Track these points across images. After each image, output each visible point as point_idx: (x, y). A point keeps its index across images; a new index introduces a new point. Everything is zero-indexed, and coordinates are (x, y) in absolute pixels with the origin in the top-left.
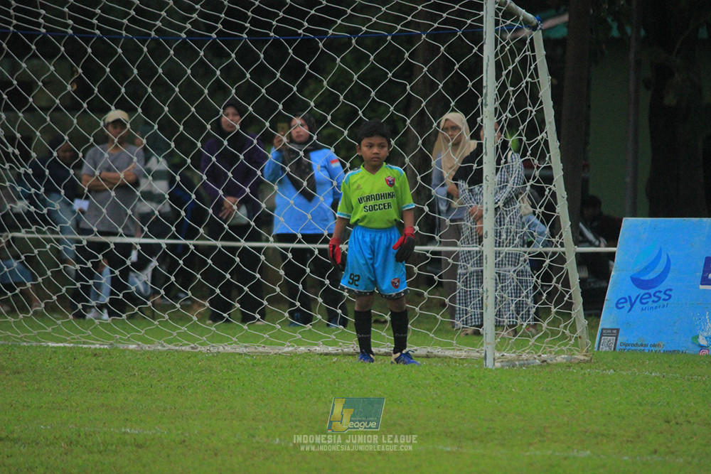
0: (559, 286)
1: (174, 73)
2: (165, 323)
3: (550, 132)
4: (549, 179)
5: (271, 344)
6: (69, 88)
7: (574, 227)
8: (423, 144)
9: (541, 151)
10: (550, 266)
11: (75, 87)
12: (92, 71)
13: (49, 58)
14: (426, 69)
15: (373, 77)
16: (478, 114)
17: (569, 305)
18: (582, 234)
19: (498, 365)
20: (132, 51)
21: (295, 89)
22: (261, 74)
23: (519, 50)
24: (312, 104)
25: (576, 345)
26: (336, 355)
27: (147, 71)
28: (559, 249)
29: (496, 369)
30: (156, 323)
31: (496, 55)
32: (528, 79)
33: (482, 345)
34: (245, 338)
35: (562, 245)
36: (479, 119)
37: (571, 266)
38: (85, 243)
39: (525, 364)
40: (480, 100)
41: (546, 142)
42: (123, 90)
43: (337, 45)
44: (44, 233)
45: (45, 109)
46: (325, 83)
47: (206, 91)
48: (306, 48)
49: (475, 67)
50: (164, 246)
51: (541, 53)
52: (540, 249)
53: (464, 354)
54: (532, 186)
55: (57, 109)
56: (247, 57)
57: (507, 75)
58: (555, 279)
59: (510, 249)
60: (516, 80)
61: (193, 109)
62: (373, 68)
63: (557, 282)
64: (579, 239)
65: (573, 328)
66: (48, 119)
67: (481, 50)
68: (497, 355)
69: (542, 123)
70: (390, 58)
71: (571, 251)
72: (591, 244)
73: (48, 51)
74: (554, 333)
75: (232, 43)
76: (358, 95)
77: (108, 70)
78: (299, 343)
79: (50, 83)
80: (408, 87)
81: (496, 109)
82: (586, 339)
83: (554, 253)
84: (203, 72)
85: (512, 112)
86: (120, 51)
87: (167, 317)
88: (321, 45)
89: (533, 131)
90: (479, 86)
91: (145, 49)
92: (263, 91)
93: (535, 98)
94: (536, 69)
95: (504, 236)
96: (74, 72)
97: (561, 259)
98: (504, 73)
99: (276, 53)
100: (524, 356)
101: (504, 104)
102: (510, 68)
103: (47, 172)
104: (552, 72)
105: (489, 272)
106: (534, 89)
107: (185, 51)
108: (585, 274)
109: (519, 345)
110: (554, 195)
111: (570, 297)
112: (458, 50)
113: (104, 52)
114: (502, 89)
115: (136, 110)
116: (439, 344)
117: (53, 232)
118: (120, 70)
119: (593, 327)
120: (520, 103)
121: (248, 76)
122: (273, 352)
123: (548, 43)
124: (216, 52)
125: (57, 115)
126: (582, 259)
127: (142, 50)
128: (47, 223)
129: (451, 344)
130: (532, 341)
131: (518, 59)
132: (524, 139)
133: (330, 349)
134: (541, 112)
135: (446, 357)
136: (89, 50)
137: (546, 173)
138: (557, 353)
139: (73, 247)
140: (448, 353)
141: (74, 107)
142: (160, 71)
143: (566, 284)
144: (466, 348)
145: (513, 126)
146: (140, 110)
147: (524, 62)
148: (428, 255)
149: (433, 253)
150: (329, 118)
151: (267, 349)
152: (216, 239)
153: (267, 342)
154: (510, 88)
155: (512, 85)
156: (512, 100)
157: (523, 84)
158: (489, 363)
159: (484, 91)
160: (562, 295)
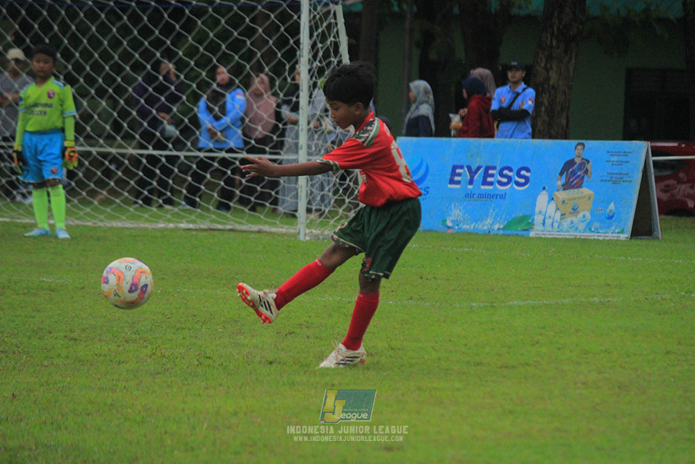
0: (351, 184)
1: (83, 29)
5: (150, 221)
12: (26, 27)
14: (261, 30)
15: (223, 35)
16: (297, 62)
19: (308, 238)
20: (54, 14)
21: (169, 42)
22: (145, 31)
23: (326, 19)
24: (181, 53)
26: (196, 230)
27: (64, 28)
29: (307, 241)
31: (310, 22)
32: (332, 39)
33: (297, 224)
34: (133, 217)
39: (327, 238)
40: (298, 53)
43: (198, 12)
46: (190, 38)
47: (106, 43)
51: (341, 20)
53: (284, 230)
57: (317, 36)
58: (348, 179)
60: (323, 39)
61: (97, 55)
62: (224, 29)
63: (350, 181)
67: (299, 18)
68: (308, 231)
75: (125, 8)
77: (37, 26)
78: (169, 221)
80: (248, 43)
81: (309, 60)
84: (104, 30)
85: (320, 62)
86: (45, 13)
88: (187, 11)
90: (298, 43)
91: (63, 12)
92: (147, 44)
93: (336, 51)
94: (337, 32)
96: (12, 27)
98: (316, 34)
100: (326, 233)
101: (315, 57)
102: (320, 31)
106: (336, 46)
107: (91, 14)
109: (322, 225)
112: (283, 17)
114: (314, 46)
116: (266, 223)
120: (326, 55)
121: (136, 32)
124: (113, 16)
127: (60, 13)
129: (275, 223)
130: (332, 222)
131: (325, 25)
133: (191, 226)
135: (271, 233)
136: (24, 12)
140: (273, 230)
142: (74, 27)
144: (286, 227)
145: (321, 72)
147: (329, 27)
150: (193, 63)
151: (147, 225)
152: (111, 147)
153: (147, 220)
154: (320, 45)
155: (321, 43)
156: (321, 54)
157: (329, 42)
158: (301, 237)
159: (301, 46)
160: (353, 191)
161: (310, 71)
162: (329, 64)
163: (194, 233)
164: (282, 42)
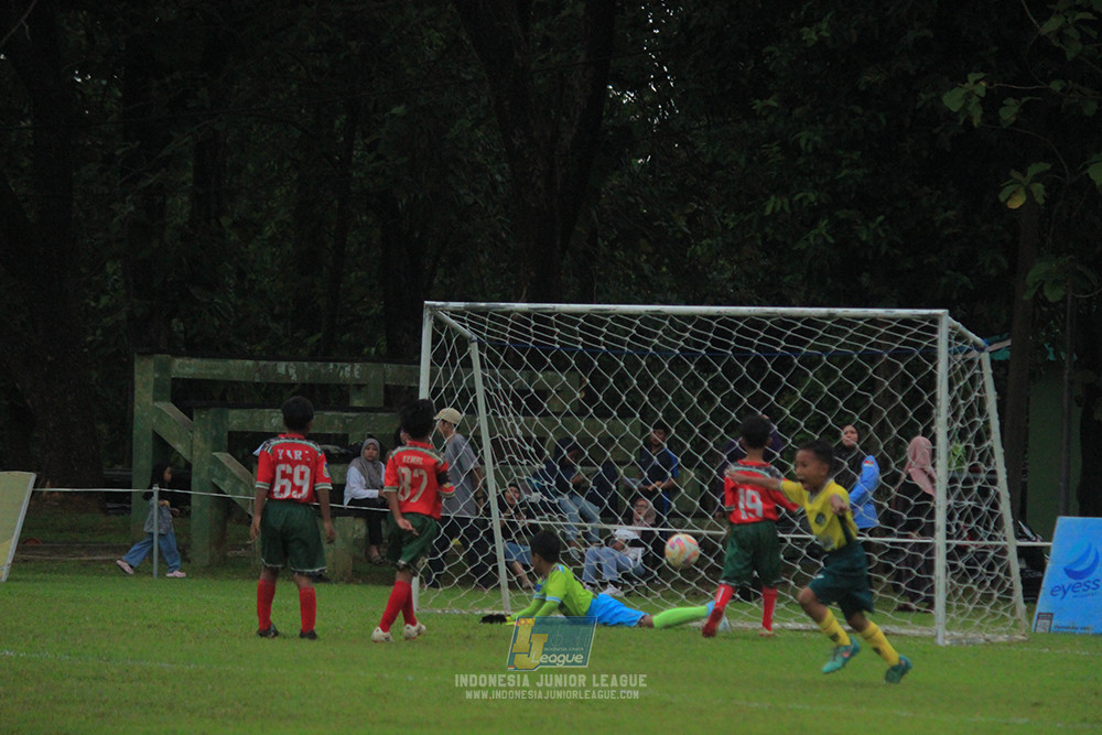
0: (1002, 575)
1: (668, 383)
2: (657, 600)
3: (995, 441)
4: (994, 482)
5: (750, 620)
6: (578, 395)
7: (1015, 524)
8: (884, 448)
9: (987, 457)
10: (994, 558)
11: (583, 395)
12: (599, 381)
13: (562, 371)
14: (887, 383)
15: (840, 390)
16: (932, 423)
17: (1010, 592)
18: (1021, 531)
19: (947, 642)
20: (633, 365)
21: (773, 399)
22: (743, 385)
23: (969, 369)
24: (788, 412)
25: (1015, 626)
26: (806, 631)
27: (645, 382)
28: (1002, 543)
29: (947, 646)
30: (650, 600)
31: (949, 373)
32: (977, 394)
33: (934, 625)
35: (1005, 539)
36: (933, 428)
37: (1012, 558)
38: (589, 529)
39: (972, 642)
40: (934, 411)
41: (992, 450)
42: (624, 398)
43: (810, 362)
44: (555, 520)
45: (557, 414)
46: (799, 394)
47: (695, 400)
48: (783, 364)
49: (930, 384)
50: (658, 533)
51: (988, 371)
52: (986, 542)
53: (917, 633)
54: (979, 487)
55: (568, 414)
56: (731, 370)
57: (958, 390)
58: (998, 568)
59: (960, 542)
60: (966, 394)
61: (684, 415)
62: (841, 382)
63: (1000, 571)
64: (1020, 535)
65: (1013, 612)
66: (560, 422)
67: (935, 368)
68: (947, 633)
69: (988, 432)
70: (856, 373)
71: (1012, 544)
72: (1029, 539)
73: (561, 363)
74: (994, 615)
75: (719, 357)
76: (828, 405)
77: (612, 380)
79: (562, 391)
80: (872, 399)
81: (948, 419)
82: (1025, 621)
83: (997, 546)
84: (693, 384)
85: (962, 422)
86: (622, 364)
87: (659, 595)
88: (796, 361)
89: (979, 439)
90: (933, 398)
91: (644, 363)
92: (745, 400)
93: (982, 412)
94: (983, 385)
95: (954, 530)
96: (582, 381)
97: (1004, 551)
98: (956, 388)
99: (757, 367)
100: (971, 635)
101: (955, 415)
102: (961, 383)
103: (558, 468)
104: (997, 389)
105: (940, 561)
106: (982, 401)
107: (678, 365)
108: (1024, 566)
109: (965, 625)
110: (998, 495)
111: (1011, 585)
112: (915, 367)
113: (609, 365)
114: (954, 402)
115: (634, 416)
116: (894, 623)
117: (563, 519)
118: (622, 380)
119: (1030, 611)
120: (970, 413)
121: (732, 387)
122: (750, 627)
123: (994, 363)
124: (705, 367)
125: (567, 419)
126: (1022, 552)
127: (640, 364)
128: (558, 511)
129: (905, 624)
130: (977, 622)
131: (968, 376)
132: (973, 445)
133: (801, 626)
134: (987, 423)
135: (901, 635)
136: (596, 363)
137: (990, 476)
138: (1000, 633)
139: (580, 533)
140: (904, 631)
141: (582, 412)
142: (656, 381)
143: (1008, 573)
144: (920, 628)
145: (962, 435)
146: (638, 415)
147: (973, 380)
148: (888, 545)
149: (892, 543)
150: (802, 424)
151: (746, 625)
152: (702, 529)
153: (745, 619)
154: (961, 402)
155: (963, 399)
156: (962, 412)
157: (972, 398)
158: (940, 641)
159: (938, 403)
160: (1004, 583)
161: (949, 433)
162: (973, 425)
163: (805, 634)
164: (913, 399)
